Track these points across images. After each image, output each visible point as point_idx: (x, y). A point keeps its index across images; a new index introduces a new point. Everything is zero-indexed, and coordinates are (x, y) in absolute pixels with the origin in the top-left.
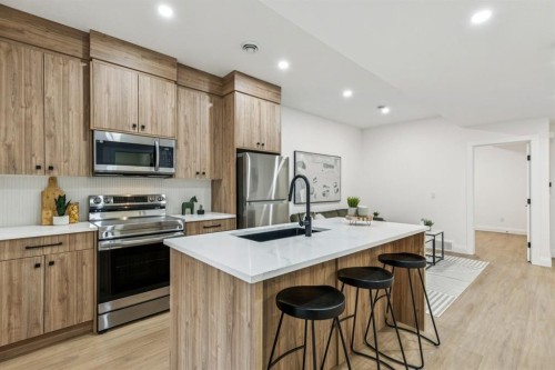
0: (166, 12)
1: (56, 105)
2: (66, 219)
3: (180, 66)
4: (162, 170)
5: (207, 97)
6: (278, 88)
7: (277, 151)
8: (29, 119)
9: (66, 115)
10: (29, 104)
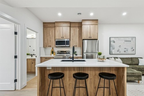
0: (60, 14)
1: (51, 36)
2: (53, 55)
3: (70, 23)
4: (67, 46)
5: (78, 28)
6: (97, 20)
7: (96, 38)
8: (48, 39)
9: (52, 37)
10: (48, 36)
